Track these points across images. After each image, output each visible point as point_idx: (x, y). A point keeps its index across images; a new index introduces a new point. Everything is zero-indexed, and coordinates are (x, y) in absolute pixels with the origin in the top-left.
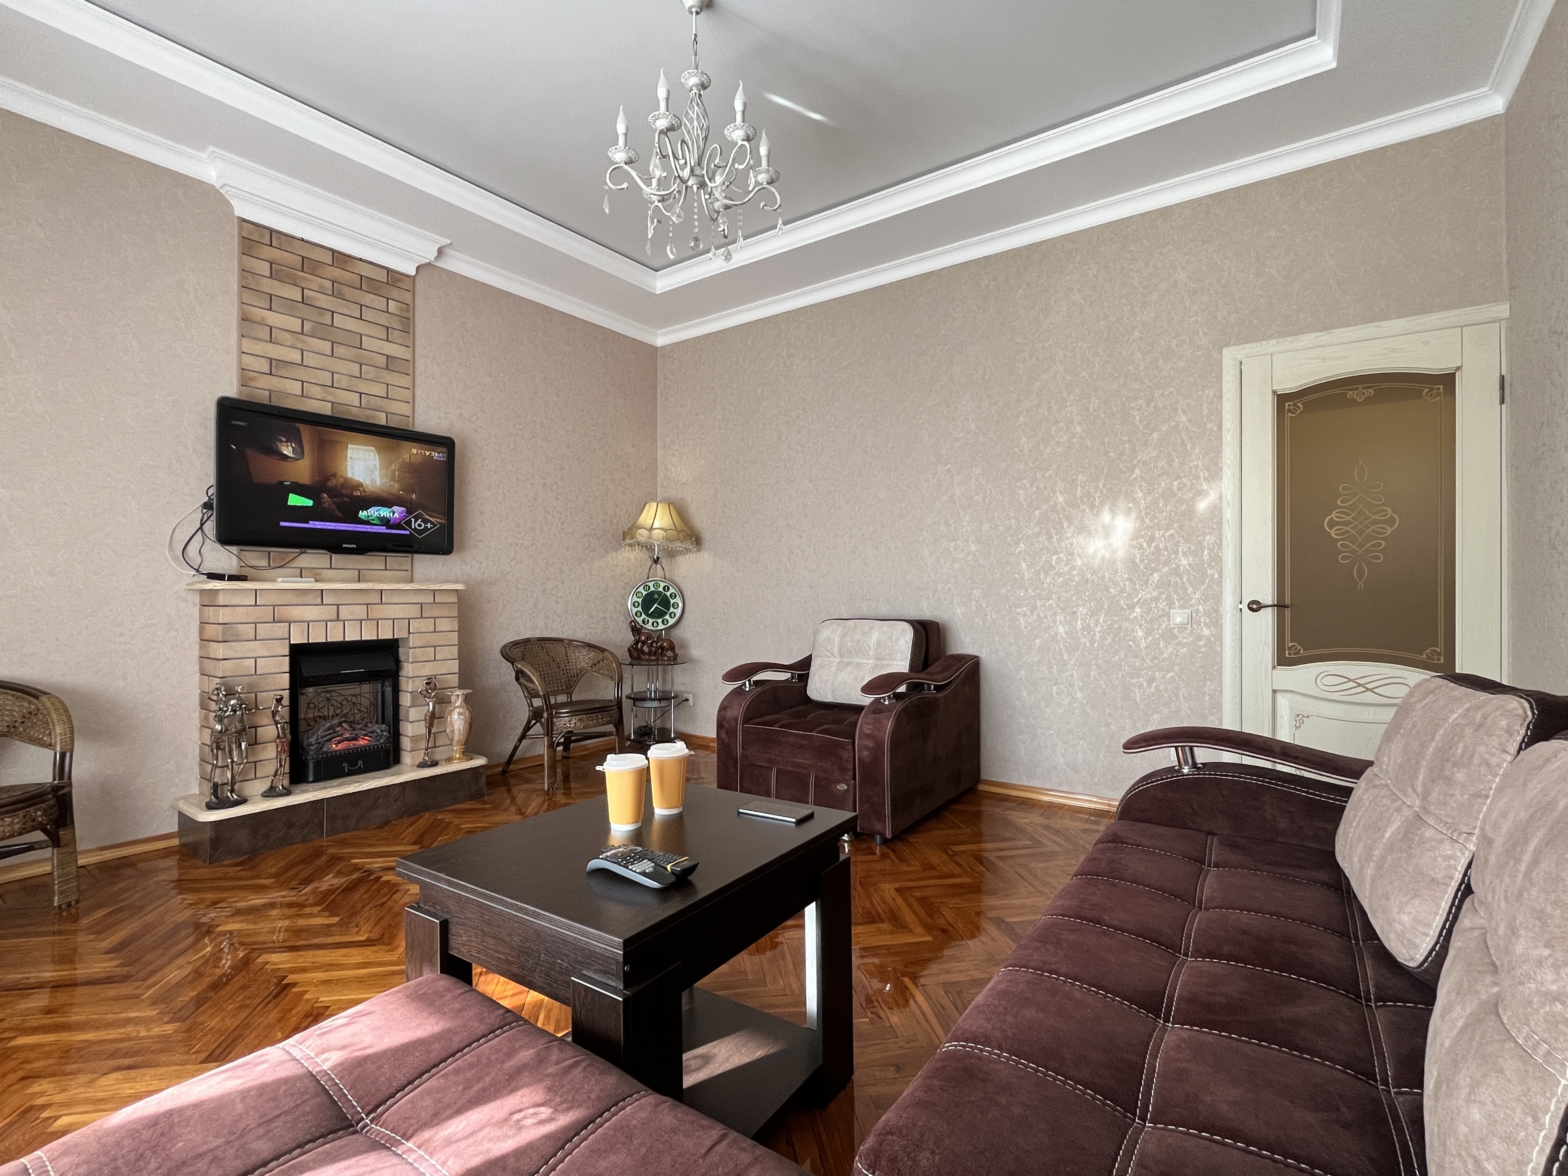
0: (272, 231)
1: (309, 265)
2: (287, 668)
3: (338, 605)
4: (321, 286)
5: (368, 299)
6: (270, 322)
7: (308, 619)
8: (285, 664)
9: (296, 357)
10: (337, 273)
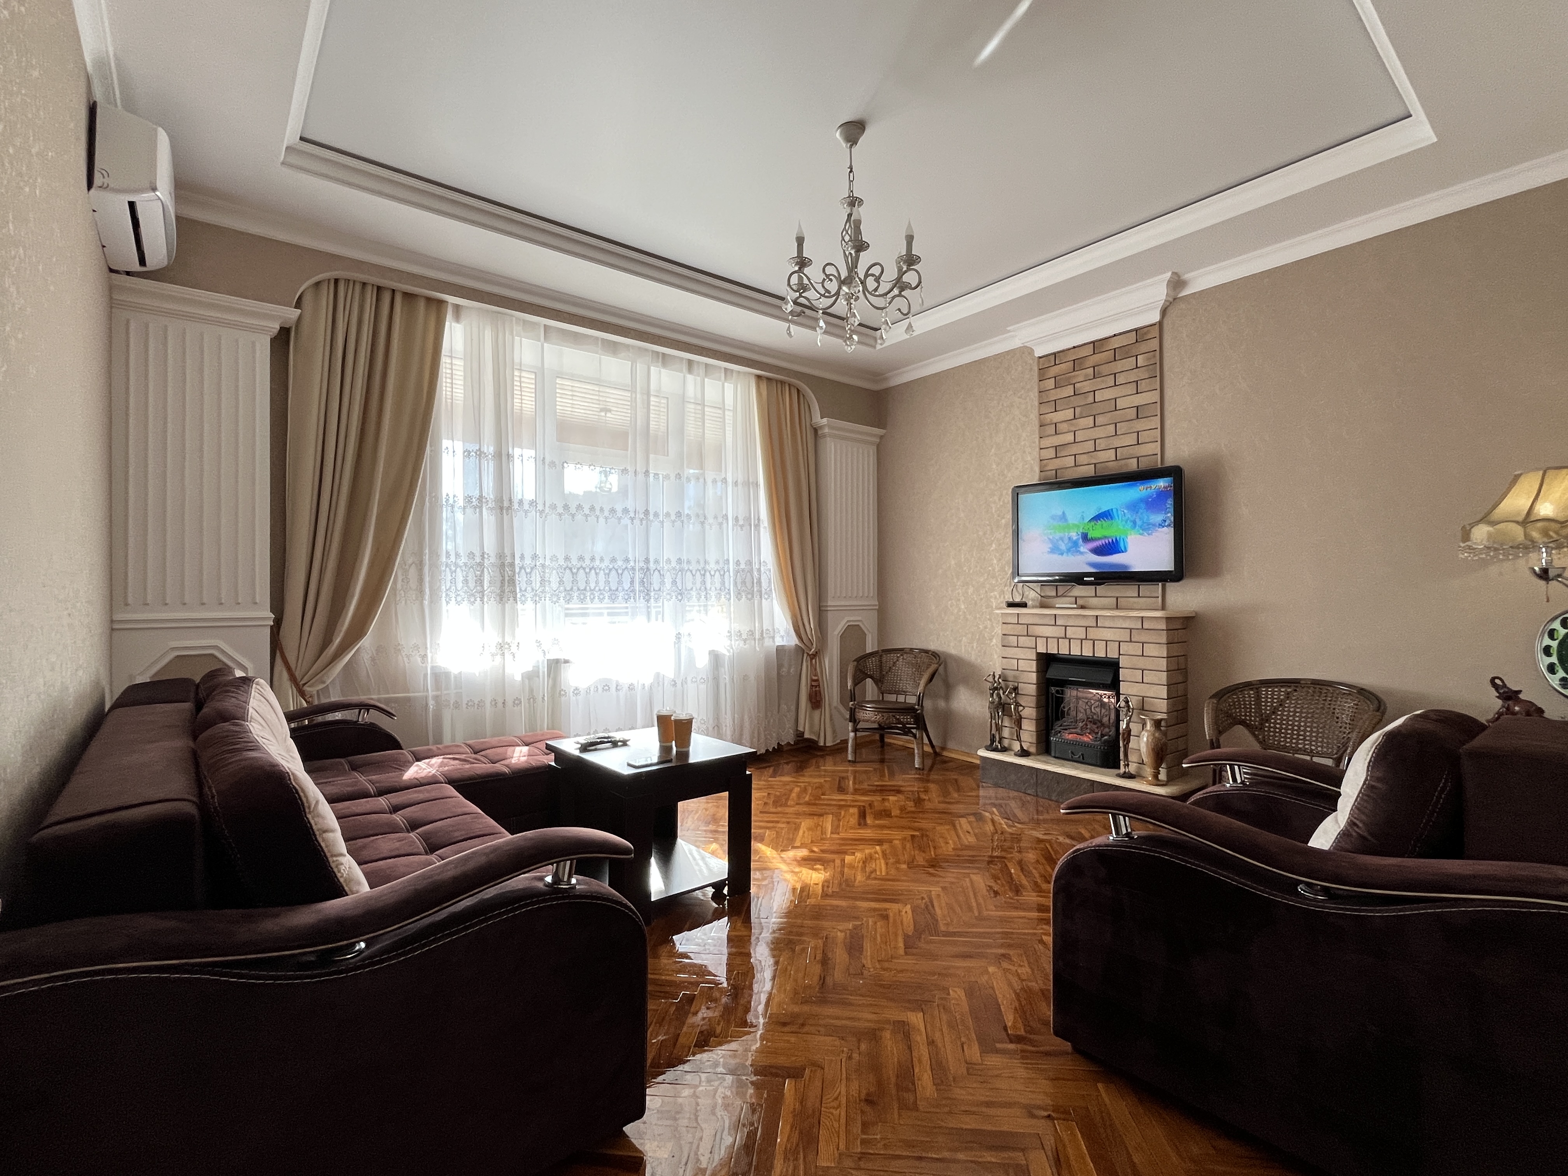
0: (1055, 354)
1: (1078, 365)
2: (1034, 669)
3: (1066, 627)
4: (1086, 375)
5: (1119, 366)
6: (1055, 421)
7: (1047, 635)
8: (1033, 666)
9: (1069, 438)
10: (1097, 358)
